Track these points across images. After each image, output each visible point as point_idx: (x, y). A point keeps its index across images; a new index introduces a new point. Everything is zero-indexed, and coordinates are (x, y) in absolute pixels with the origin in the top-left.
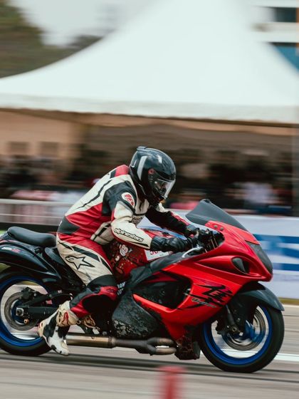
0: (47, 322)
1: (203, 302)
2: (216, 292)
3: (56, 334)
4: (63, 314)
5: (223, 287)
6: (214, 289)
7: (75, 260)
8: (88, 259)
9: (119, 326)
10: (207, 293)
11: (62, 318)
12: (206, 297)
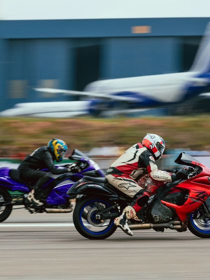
0: (121, 217)
1: (196, 201)
2: (201, 195)
3: (127, 224)
4: (130, 211)
5: (204, 192)
6: (201, 193)
7: (125, 186)
8: (132, 183)
9: (156, 217)
10: (197, 196)
11: (130, 213)
12: (197, 197)
